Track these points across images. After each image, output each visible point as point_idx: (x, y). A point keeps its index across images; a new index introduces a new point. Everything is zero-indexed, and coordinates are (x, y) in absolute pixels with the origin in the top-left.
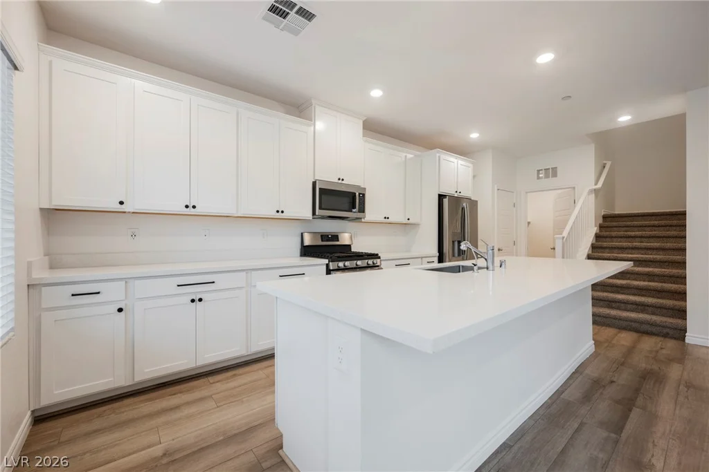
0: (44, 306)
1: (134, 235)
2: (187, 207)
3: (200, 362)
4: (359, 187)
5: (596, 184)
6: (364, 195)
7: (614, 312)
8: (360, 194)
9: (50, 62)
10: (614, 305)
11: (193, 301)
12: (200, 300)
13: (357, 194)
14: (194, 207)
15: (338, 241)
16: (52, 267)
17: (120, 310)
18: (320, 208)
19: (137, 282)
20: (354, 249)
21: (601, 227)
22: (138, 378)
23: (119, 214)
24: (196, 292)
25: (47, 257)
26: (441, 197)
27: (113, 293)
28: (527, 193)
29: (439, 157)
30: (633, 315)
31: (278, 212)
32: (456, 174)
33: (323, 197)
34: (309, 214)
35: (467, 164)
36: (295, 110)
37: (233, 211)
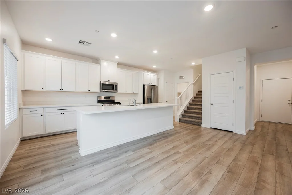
0: (23, 113)
1: (46, 97)
2: (61, 89)
3: (64, 130)
4: (115, 83)
5: (194, 81)
6: (117, 85)
7: (190, 120)
8: (115, 85)
9: (24, 54)
10: (190, 117)
11: (61, 114)
12: (63, 114)
13: (114, 85)
14: (63, 89)
15: (110, 98)
16: (24, 105)
17: (42, 115)
18: (102, 89)
19: (46, 109)
20: (115, 101)
21: (197, 94)
22: (47, 132)
23: (42, 92)
24: (62, 111)
25: (23, 103)
26: (144, 85)
27: (40, 111)
28: (177, 83)
29: (143, 73)
30: (192, 120)
31: (88, 90)
32: (150, 78)
33: (103, 86)
34: (98, 91)
35: (154, 75)
36: (96, 60)
37: (74, 90)
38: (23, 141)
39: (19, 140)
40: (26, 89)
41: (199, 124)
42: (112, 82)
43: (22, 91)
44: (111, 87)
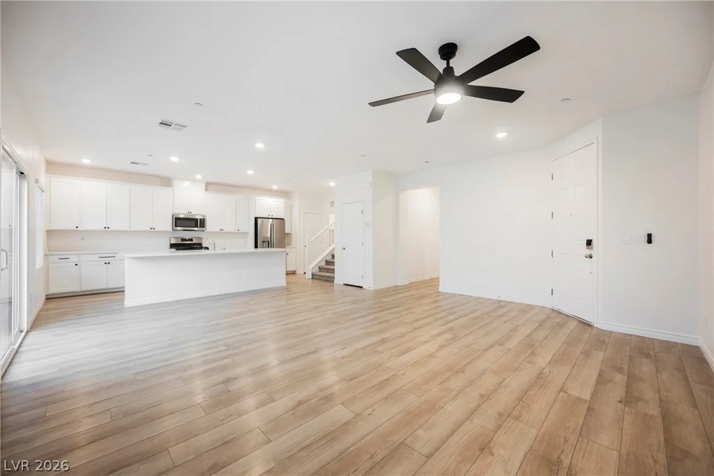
0: (50, 261)
1: (82, 239)
2: (105, 228)
3: (109, 287)
4: (199, 216)
6: (203, 220)
8: (200, 219)
9: (50, 180)
11: (106, 263)
12: (109, 263)
14: (108, 228)
15: (192, 241)
16: (49, 251)
17: (76, 265)
18: (176, 226)
19: (83, 256)
20: (203, 246)
22: (83, 289)
23: (76, 232)
24: (107, 260)
25: (48, 247)
26: (256, 219)
27: (74, 259)
31: (151, 229)
32: (269, 206)
33: (179, 222)
34: (170, 229)
35: (280, 200)
36: (166, 182)
37: (127, 228)
38: (49, 298)
39: (44, 297)
40: (52, 228)
41: (331, 279)
42: (193, 215)
43: (47, 231)
44: (193, 223)
